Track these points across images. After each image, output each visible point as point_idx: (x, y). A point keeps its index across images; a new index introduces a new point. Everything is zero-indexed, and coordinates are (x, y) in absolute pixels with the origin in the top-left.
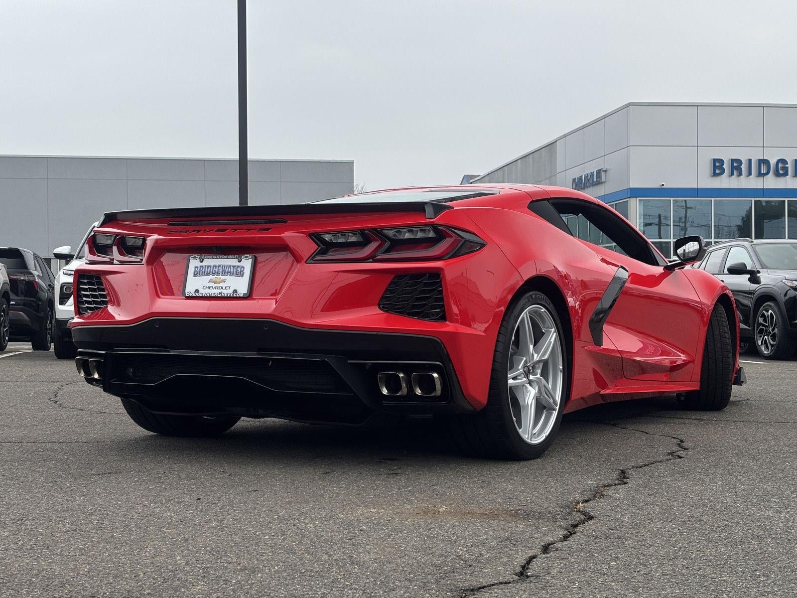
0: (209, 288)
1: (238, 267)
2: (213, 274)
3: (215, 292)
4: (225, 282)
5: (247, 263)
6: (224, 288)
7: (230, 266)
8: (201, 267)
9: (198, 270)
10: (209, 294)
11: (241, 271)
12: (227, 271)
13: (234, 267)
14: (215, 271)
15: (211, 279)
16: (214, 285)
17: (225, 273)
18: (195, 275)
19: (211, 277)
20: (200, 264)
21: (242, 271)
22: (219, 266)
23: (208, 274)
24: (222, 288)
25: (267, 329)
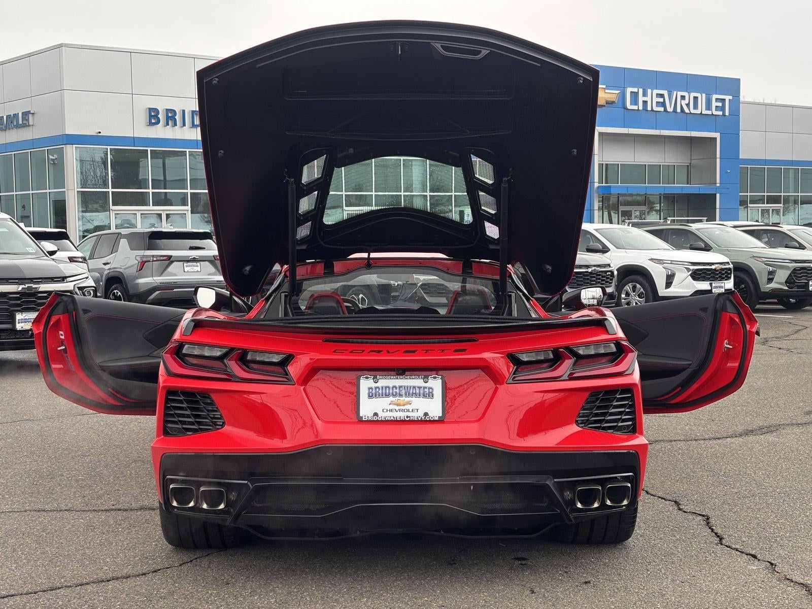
0: (391, 411)
1: (425, 388)
2: (394, 396)
3: (401, 415)
4: (410, 404)
5: (436, 384)
6: (410, 410)
7: (414, 387)
8: (376, 388)
9: (374, 392)
10: (394, 418)
11: (429, 393)
12: (411, 392)
13: (420, 388)
14: (396, 392)
15: (392, 401)
16: (397, 408)
17: (408, 394)
18: (370, 396)
19: (391, 399)
20: (374, 385)
21: (432, 393)
22: (400, 387)
23: (387, 396)
24: (408, 410)
25: (473, 453)
